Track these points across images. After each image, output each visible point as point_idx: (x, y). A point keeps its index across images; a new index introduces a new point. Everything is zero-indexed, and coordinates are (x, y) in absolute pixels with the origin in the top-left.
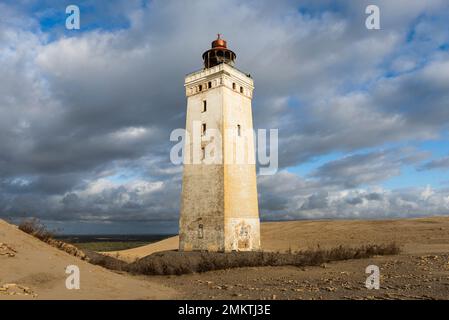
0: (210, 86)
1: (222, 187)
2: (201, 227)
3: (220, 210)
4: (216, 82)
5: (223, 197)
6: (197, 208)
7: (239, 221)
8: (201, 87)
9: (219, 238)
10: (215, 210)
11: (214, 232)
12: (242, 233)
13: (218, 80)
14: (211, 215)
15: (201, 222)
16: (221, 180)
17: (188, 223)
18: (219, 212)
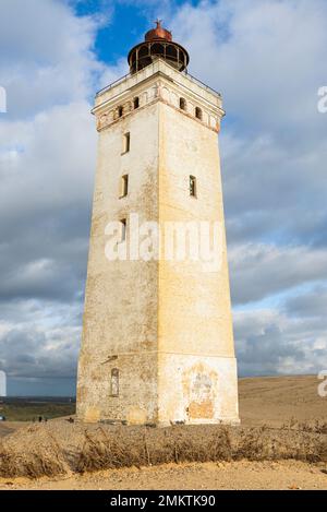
0: (137, 105)
1: (156, 291)
2: (115, 373)
3: (151, 338)
4: (146, 96)
5: (156, 312)
6: (108, 335)
7: (192, 361)
8: (121, 110)
9: (147, 395)
10: (142, 338)
11: (137, 383)
12: (198, 386)
13: (151, 92)
14: (133, 350)
15: (115, 364)
16: (153, 279)
17: (93, 367)
18: (148, 343)
